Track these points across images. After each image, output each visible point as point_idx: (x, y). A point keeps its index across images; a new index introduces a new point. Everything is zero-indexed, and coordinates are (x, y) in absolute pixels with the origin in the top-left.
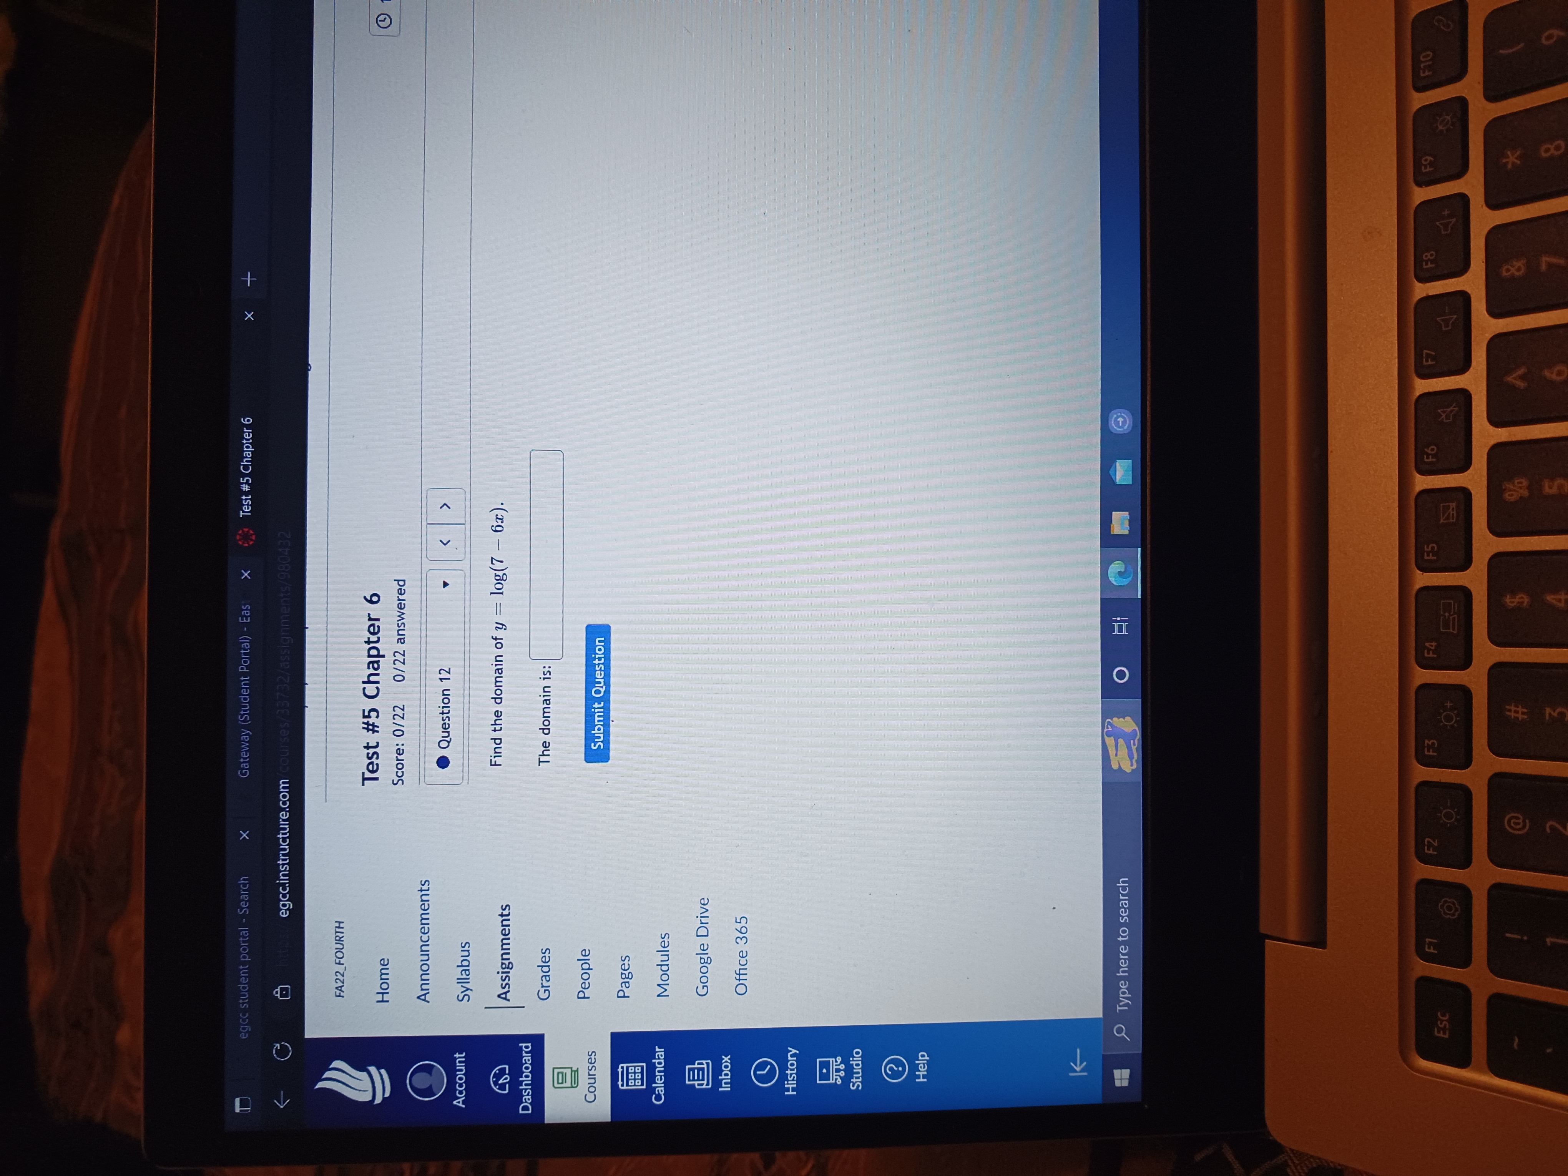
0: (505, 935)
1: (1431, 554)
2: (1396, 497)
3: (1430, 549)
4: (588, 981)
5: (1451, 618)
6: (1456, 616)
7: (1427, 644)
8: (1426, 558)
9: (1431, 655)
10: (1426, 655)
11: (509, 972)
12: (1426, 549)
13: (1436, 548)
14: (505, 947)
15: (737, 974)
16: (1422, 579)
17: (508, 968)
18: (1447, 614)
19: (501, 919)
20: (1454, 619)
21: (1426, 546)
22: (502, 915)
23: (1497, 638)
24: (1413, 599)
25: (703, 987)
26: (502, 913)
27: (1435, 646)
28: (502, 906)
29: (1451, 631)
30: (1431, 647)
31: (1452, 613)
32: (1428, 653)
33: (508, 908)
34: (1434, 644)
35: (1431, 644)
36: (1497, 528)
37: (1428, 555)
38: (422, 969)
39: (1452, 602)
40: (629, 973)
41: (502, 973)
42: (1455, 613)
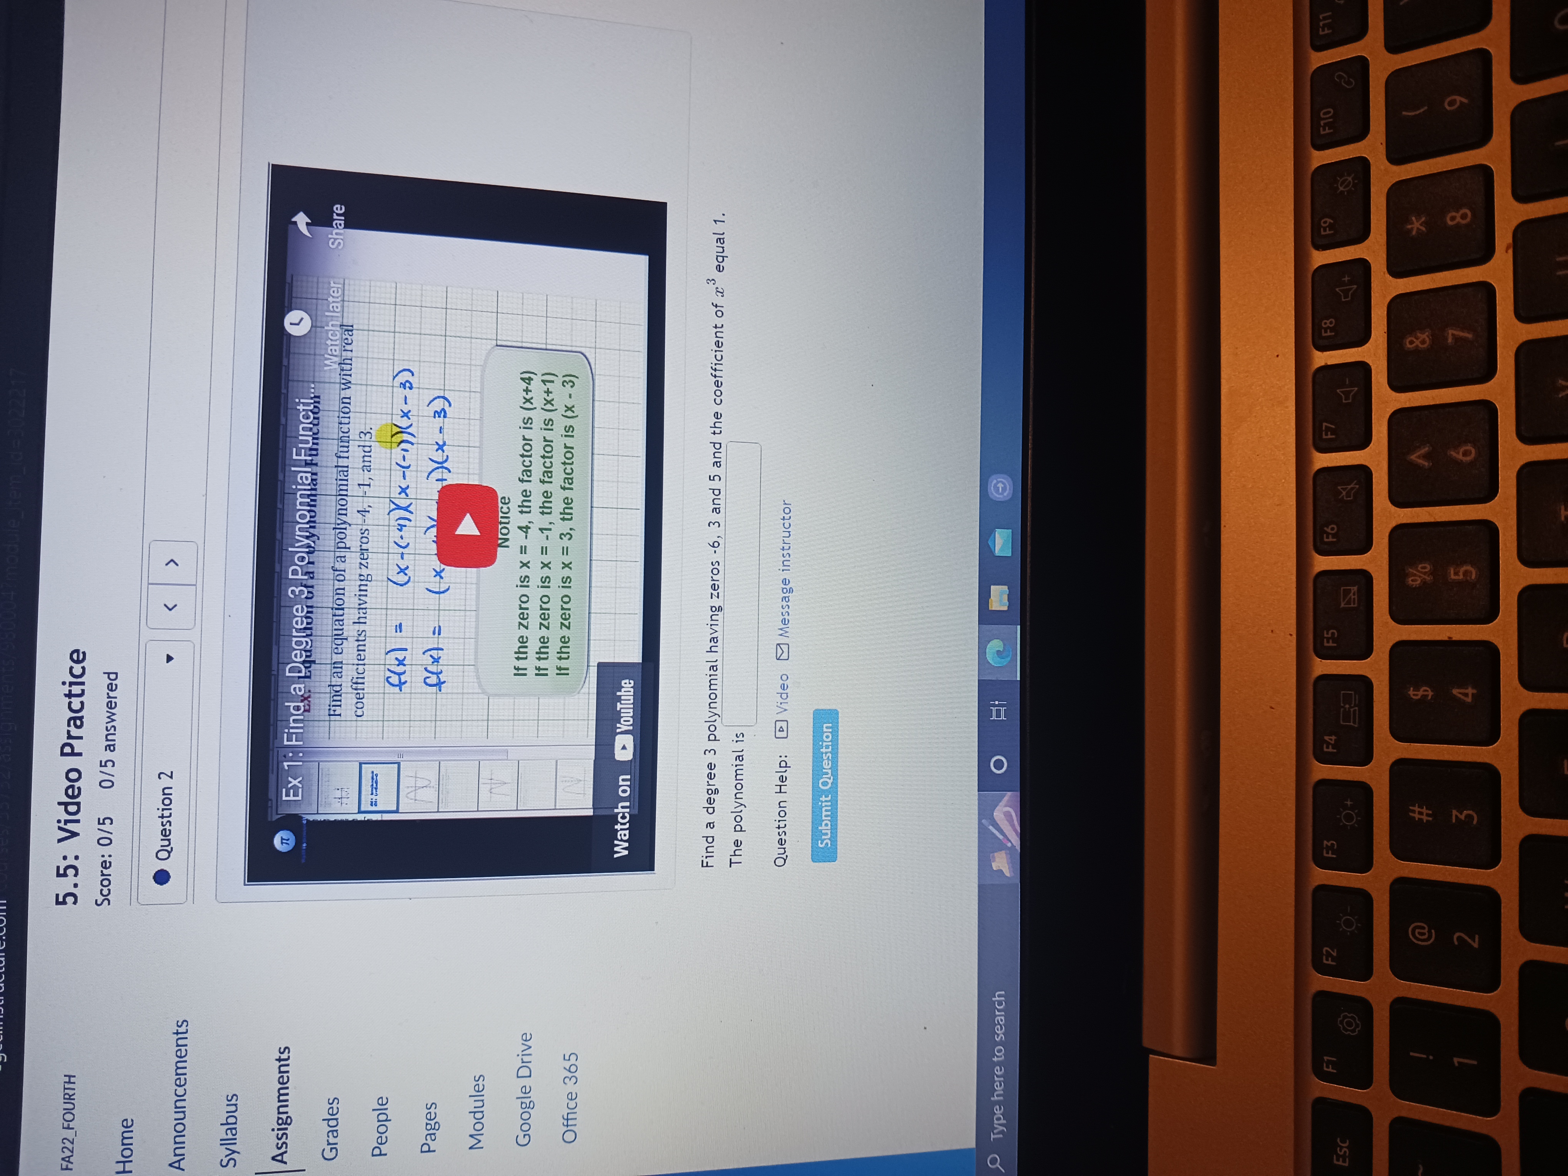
0: (283, 1083)
1: (1331, 641)
2: (1294, 578)
3: (1330, 636)
4: (385, 1135)
5: (1352, 710)
6: (1357, 708)
7: (1326, 738)
8: (1326, 644)
9: (1330, 750)
10: (1325, 750)
11: (286, 1129)
12: (1326, 636)
13: (1336, 634)
14: (282, 1098)
15: (565, 1119)
16: (1322, 667)
17: (286, 1123)
18: (1347, 706)
19: (278, 1064)
20: (1355, 711)
21: (1325, 632)
22: (279, 1060)
23: (1399, 732)
24: (1311, 688)
25: (524, 1135)
26: (280, 1057)
27: (1335, 740)
28: (280, 1048)
29: (1352, 724)
30: (1330, 741)
31: (1352, 705)
32: (1328, 747)
33: (287, 1050)
34: (1333, 738)
35: (1331, 737)
36: (1399, 615)
37: (1328, 642)
38: (175, 1130)
39: (1353, 692)
40: (435, 1123)
41: (278, 1129)
42: (1355, 706)
